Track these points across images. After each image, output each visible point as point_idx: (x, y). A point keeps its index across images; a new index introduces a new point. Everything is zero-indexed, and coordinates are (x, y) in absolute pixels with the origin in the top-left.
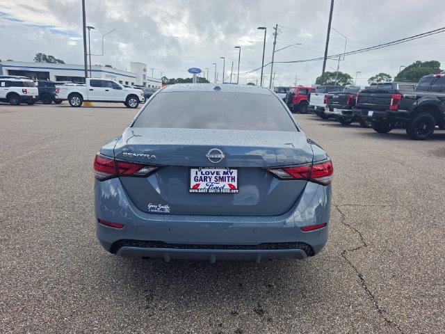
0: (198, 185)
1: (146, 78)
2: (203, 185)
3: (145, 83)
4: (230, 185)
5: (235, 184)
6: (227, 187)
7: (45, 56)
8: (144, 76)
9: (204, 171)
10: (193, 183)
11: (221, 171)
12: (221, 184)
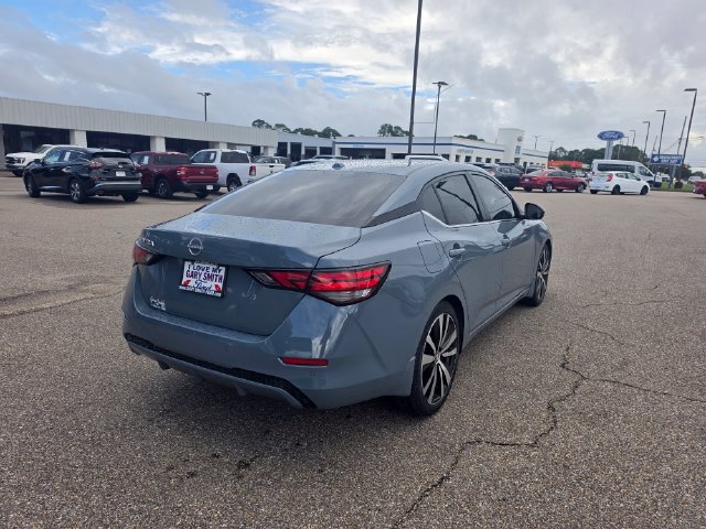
0: (189, 281)
1: (521, 152)
2: (192, 283)
3: (517, 160)
4: (217, 286)
5: (221, 285)
6: (213, 288)
7: (391, 127)
8: (518, 148)
9: (196, 265)
10: (185, 279)
11: (211, 267)
12: (208, 284)
